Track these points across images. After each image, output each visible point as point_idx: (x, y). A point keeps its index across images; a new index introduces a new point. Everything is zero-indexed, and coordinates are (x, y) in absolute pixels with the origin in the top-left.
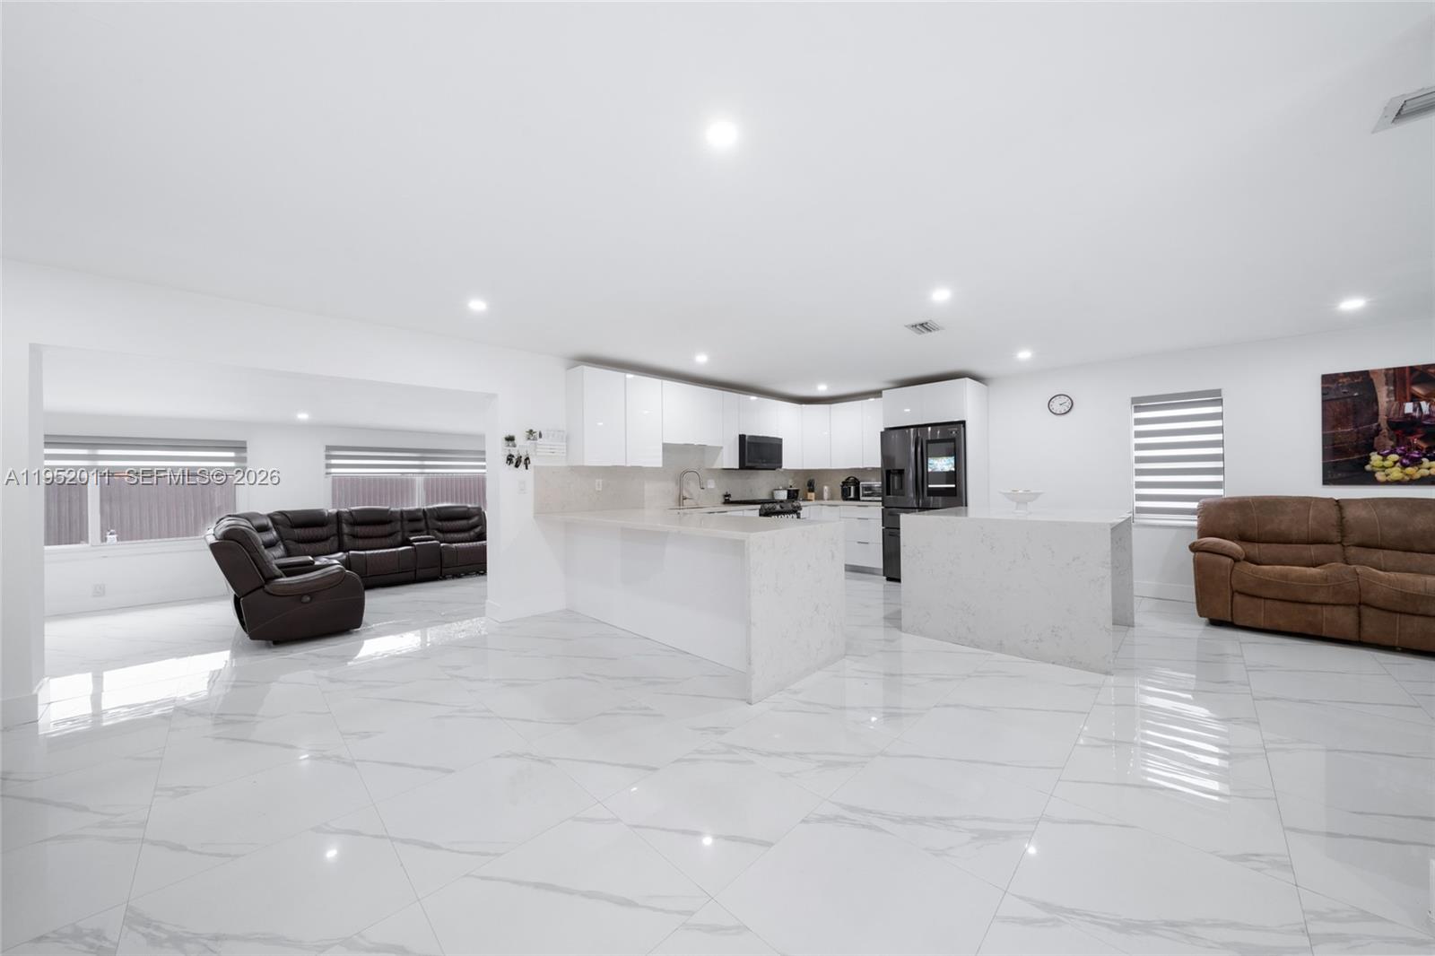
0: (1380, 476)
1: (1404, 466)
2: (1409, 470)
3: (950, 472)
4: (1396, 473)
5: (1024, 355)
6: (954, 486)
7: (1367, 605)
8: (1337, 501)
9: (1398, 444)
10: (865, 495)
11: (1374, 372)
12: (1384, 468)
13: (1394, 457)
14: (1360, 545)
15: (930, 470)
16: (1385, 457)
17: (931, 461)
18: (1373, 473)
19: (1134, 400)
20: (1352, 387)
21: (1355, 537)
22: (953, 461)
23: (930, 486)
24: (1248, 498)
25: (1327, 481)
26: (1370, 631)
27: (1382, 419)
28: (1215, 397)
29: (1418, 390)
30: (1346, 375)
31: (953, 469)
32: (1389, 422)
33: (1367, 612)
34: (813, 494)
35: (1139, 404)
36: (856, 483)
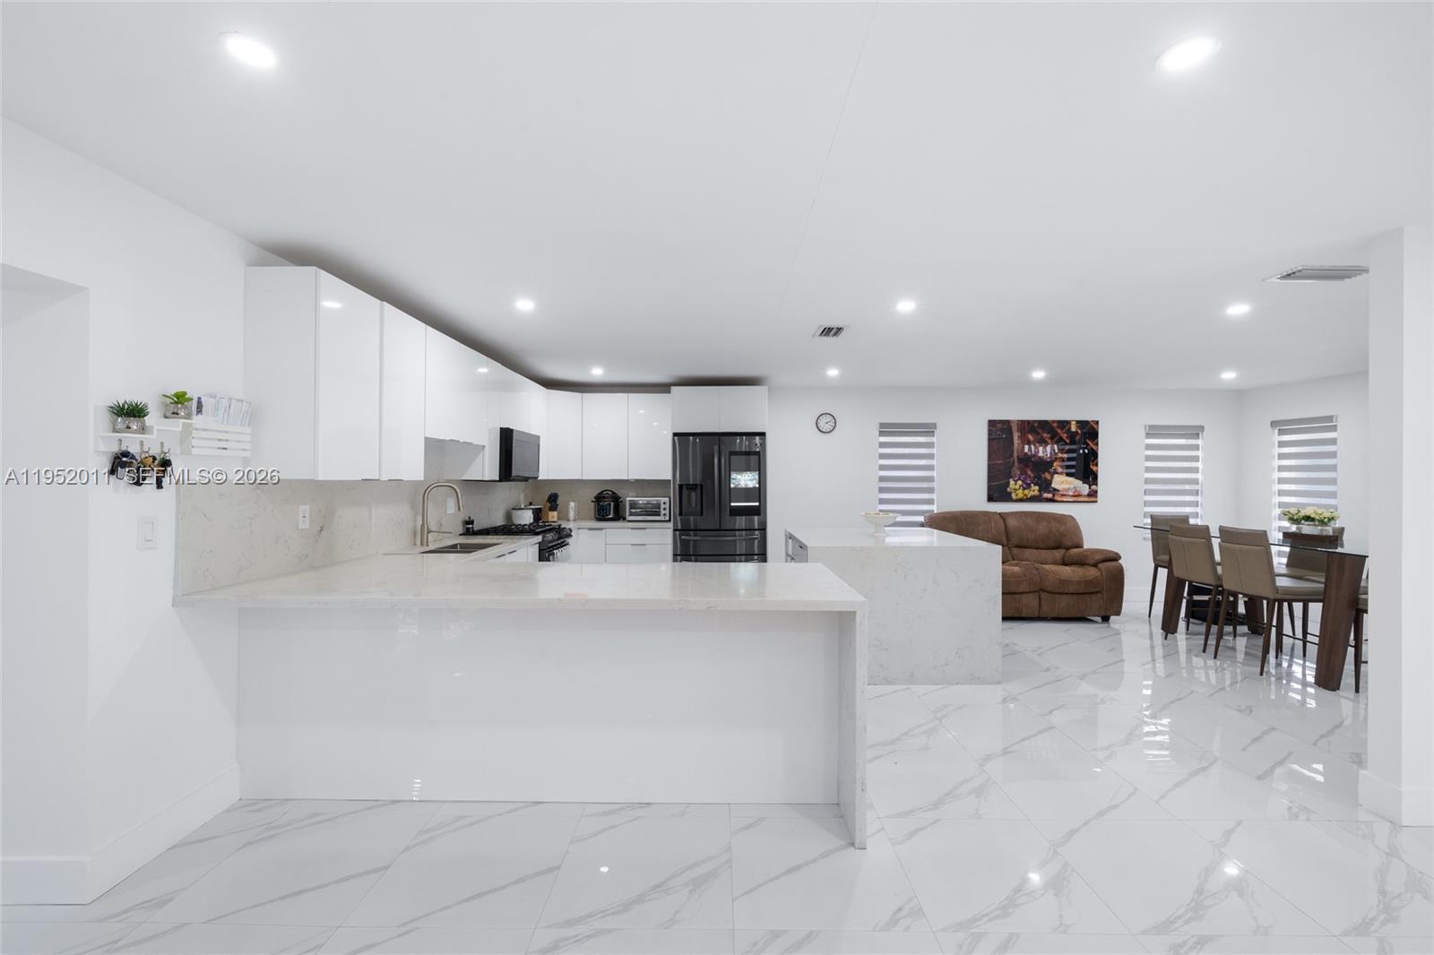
0: (1014, 496)
1: (1024, 489)
2: (1026, 492)
3: (755, 488)
4: (1020, 494)
5: (833, 372)
6: (757, 504)
7: (1044, 591)
8: (1000, 514)
9: (1021, 474)
10: (631, 514)
11: (1013, 421)
12: (1015, 490)
13: (1020, 483)
14: (1018, 547)
15: (732, 486)
16: (1016, 481)
17: (734, 475)
18: (1010, 493)
19: (882, 425)
20: (1002, 430)
21: (1014, 541)
22: (757, 477)
23: (732, 504)
24: (957, 512)
25: (991, 499)
26: (1046, 610)
27: (1015, 454)
28: (928, 429)
29: (1030, 437)
30: (1001, 422)
31: (757, 486)
32: (1018, 457)
33: (1044, 595)
34: (555, 513)
35: (886, 429)
36: (617, 500)
